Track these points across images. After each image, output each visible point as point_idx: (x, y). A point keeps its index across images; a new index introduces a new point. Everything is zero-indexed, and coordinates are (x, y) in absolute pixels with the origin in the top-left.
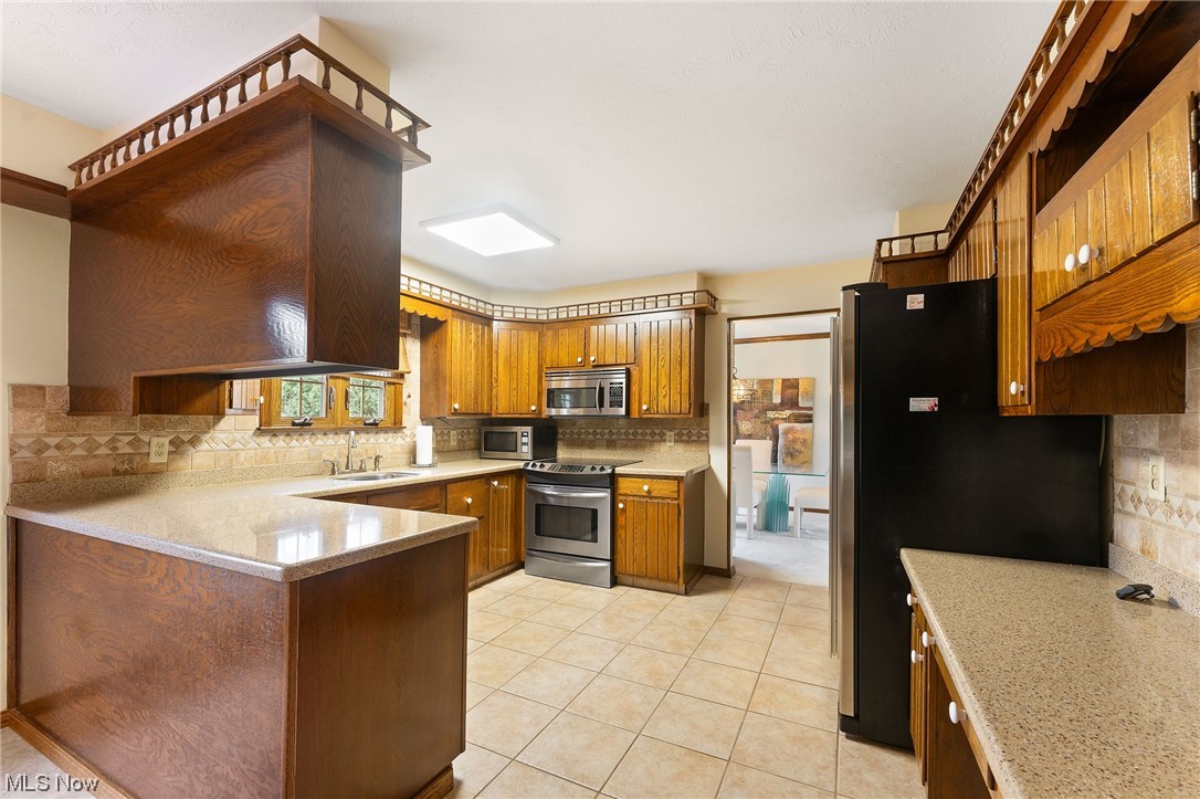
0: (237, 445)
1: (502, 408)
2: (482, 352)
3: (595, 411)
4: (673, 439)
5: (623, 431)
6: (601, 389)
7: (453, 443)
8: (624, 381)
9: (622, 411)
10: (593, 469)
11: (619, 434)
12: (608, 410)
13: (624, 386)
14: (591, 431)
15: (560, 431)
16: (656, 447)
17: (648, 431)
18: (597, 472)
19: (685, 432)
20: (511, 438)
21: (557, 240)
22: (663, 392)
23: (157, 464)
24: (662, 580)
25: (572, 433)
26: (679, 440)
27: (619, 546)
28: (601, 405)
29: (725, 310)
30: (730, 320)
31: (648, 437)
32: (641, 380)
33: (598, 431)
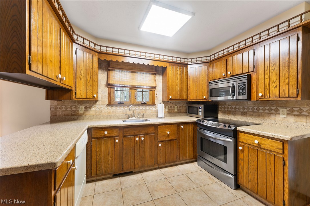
0: (102, 109)
1: (192, 97)
2: (183, 77)
4: (285, 113)
5: (251, 108)
6: (234, 87)
7: (176, 110)
8: (246, 81)
9: (246, 97)
10: (225, 126)
11: (249, 109)
13: (246, 84)
14: (233, 107)
15: (220, 107)
16: (272, 117)
17: (267, 108)
18: (227, 128)
20: (195, 109)
23: (81, 113)
25: (225, 108)
26: (291, 113)
27: (240, 169)
31: (267, 111)
32: (258, 80)
33: (237, 107)
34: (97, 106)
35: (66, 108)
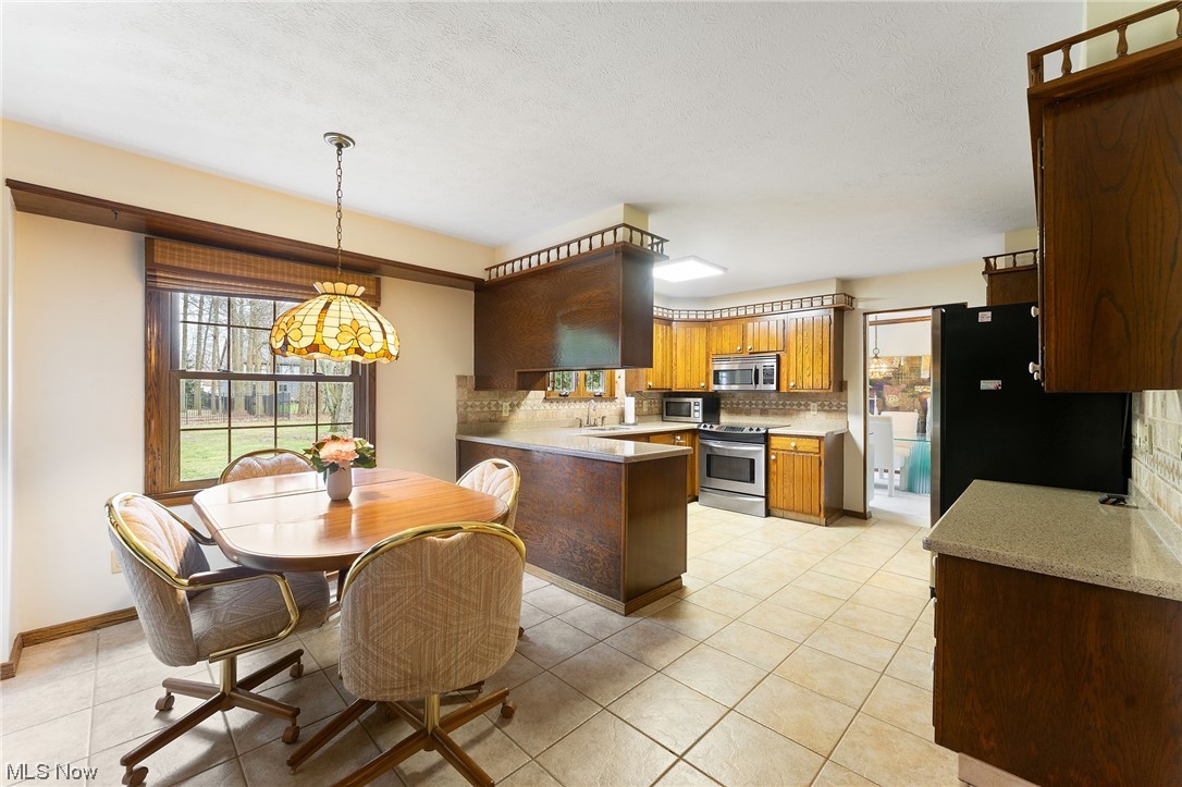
0: (535, 408)
1: (680, 384)
3: (752, 387)
4: (816, 409)
5: (774, 402)
6: (757, 371)
7: (645, 410)
8: (775, 364)
9: (774, 387)
10: (751, 429)
11: (770, 404)
12: (761, 386)
13: (775, 368)
14: (747, 402)
15: (723, 402)
16: (802, 415)
17: (795, 403)
18: (754, 432)
19: (826, 403)
20: (685, 407)
21: (725, 269)
22: (807, 372)
23: (506, 416)
24: (806, 514)
25: (732, 404)
26: (821, 409)
27: (772, 487)
28: (757, 383)
29: (861, 306)
30: (865, 314)
31: (795, 407)
32: (788, 363)
33: (753, 402)
34: (529, 402)
35: (482, 407)
